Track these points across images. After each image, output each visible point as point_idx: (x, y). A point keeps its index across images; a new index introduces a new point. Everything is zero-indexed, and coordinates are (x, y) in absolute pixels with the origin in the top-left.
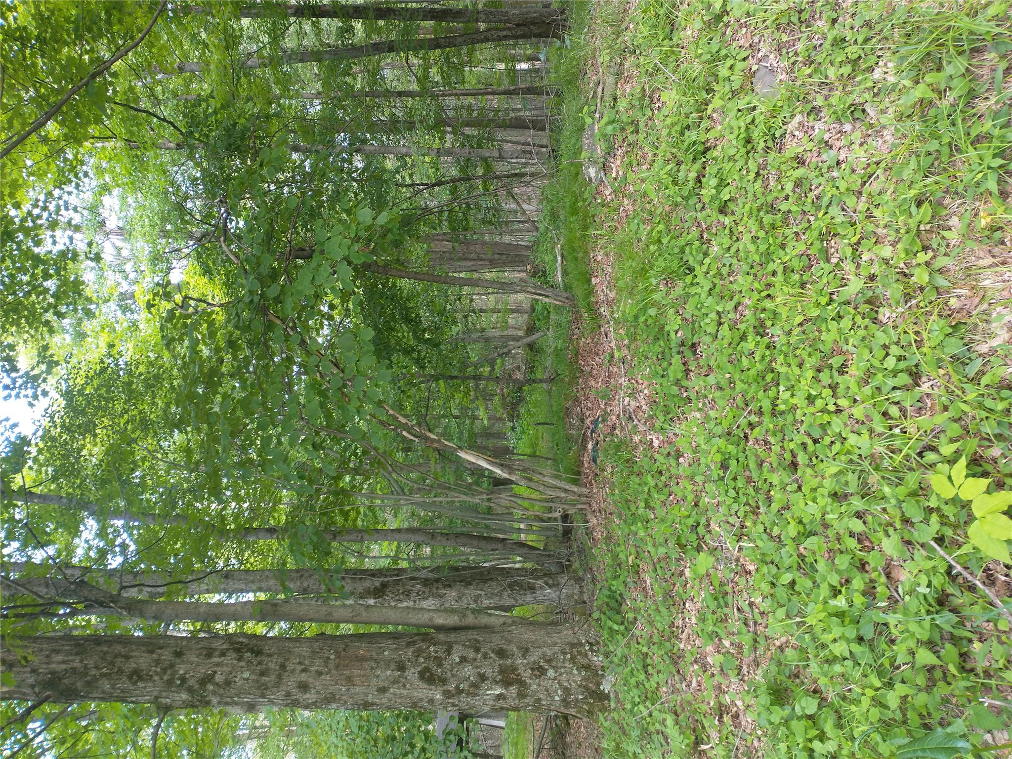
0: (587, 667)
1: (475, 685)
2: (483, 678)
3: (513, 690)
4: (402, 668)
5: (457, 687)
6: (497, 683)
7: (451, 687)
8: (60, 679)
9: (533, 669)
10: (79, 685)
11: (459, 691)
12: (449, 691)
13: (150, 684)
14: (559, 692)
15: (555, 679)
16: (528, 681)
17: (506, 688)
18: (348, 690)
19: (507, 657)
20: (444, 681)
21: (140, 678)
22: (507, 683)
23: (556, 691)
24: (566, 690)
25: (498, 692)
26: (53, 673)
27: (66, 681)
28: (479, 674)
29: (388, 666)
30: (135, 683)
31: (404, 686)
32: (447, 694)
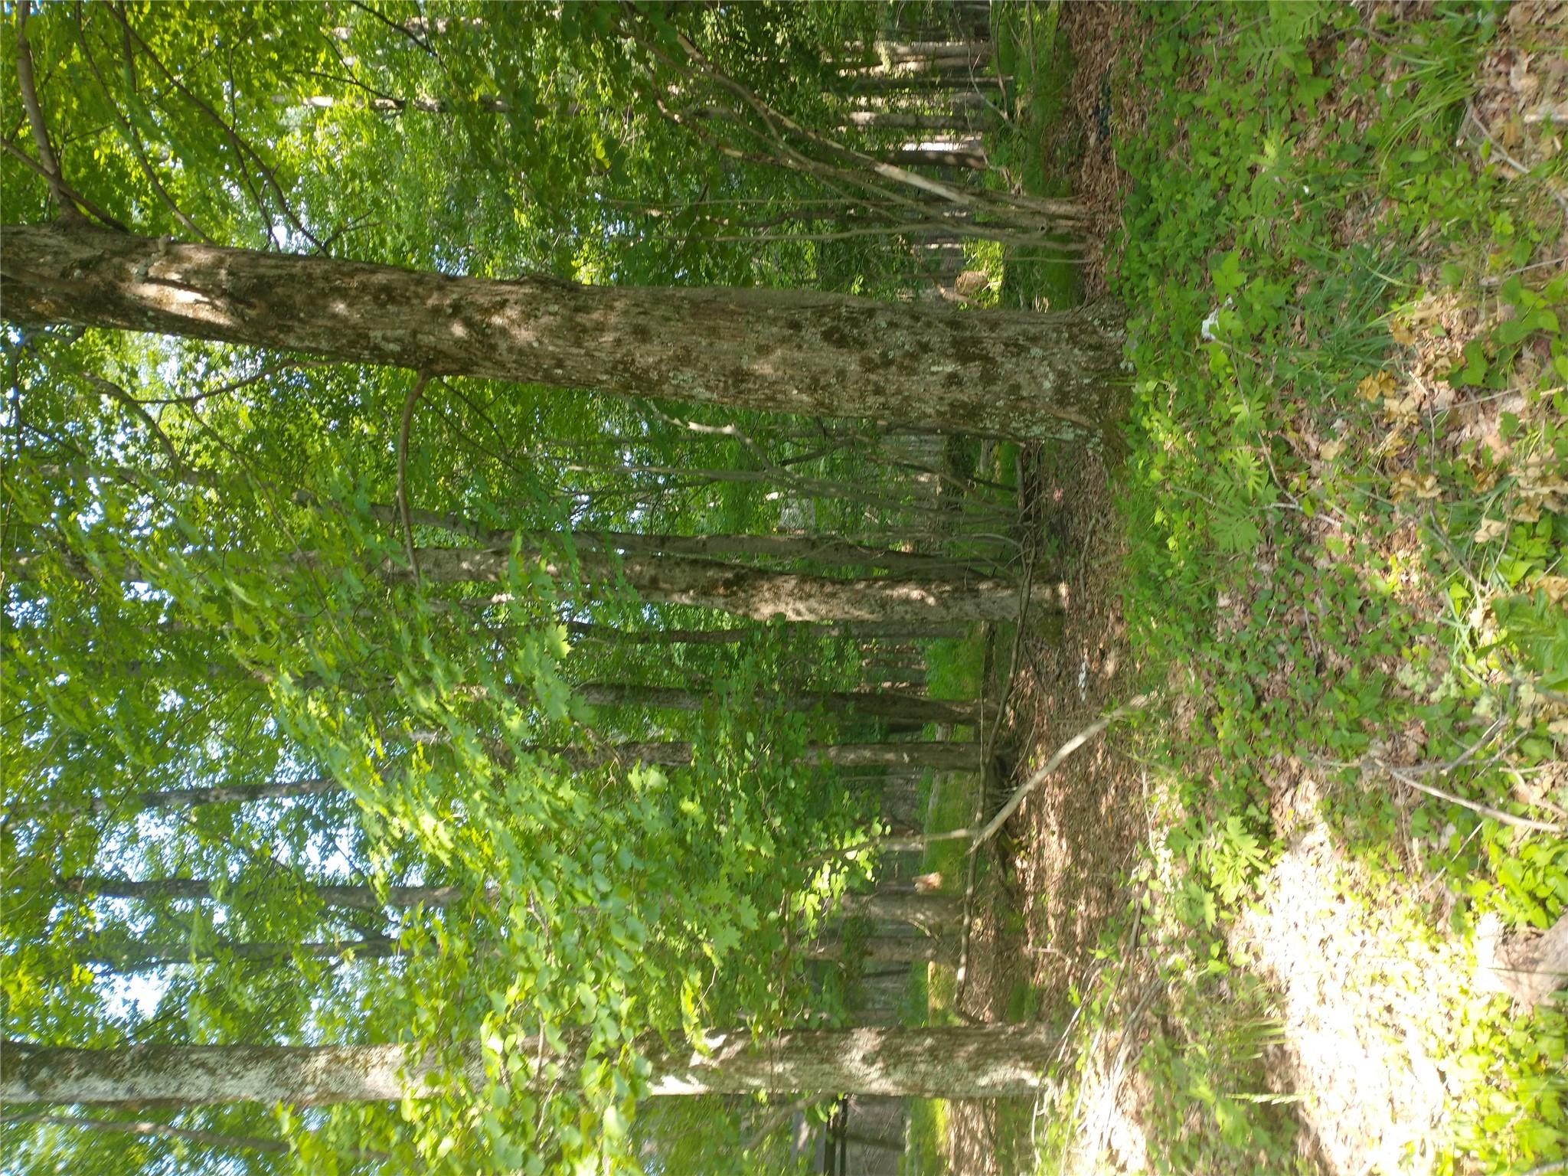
0: (1098, 347)
1: (913, 357)
2: (925, 348)
3: (974, 369)
4: (796, 326)
5: (884, 355)
6: (948, 357)
7: (875, 353)
8: (271, 286)
9: (1006, 345)
10: (299, 298)
11: (887, 363)
12: (870, 360)
13: (406, 309)
14: (1051, 376)
15: (1044, 358)
16: (999, 359)
17: (963, 364)
18: (711, 344)
19: (964, 328)
20: (863, 345)
21: (392, 299)
22: (964, 358)
23: (1046, 376)
24: (1063, 375)
25: (949, 369)
26: (260, 278)
27: (279, 290)
28: (919, 343)
29: (774, 321)
30: (383, 305)
31: (800, 347)
32: (868, 365)
